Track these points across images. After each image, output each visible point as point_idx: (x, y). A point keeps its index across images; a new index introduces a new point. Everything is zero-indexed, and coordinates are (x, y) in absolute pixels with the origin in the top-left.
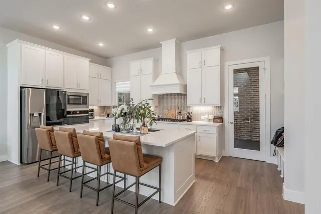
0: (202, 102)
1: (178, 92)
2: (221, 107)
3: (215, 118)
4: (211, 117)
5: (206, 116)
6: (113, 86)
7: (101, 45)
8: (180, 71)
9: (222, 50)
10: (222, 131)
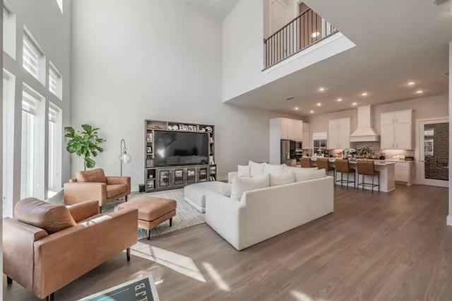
0: (395, 147)
1: (374, 140)
2: (413, 150)
3: (406, 158)
4: (403, 157)
5: (398, 156)
6: (310, 137)
7: (296, 109)
8: (373, 126)
9: (413, 111)
10: (413, 167)
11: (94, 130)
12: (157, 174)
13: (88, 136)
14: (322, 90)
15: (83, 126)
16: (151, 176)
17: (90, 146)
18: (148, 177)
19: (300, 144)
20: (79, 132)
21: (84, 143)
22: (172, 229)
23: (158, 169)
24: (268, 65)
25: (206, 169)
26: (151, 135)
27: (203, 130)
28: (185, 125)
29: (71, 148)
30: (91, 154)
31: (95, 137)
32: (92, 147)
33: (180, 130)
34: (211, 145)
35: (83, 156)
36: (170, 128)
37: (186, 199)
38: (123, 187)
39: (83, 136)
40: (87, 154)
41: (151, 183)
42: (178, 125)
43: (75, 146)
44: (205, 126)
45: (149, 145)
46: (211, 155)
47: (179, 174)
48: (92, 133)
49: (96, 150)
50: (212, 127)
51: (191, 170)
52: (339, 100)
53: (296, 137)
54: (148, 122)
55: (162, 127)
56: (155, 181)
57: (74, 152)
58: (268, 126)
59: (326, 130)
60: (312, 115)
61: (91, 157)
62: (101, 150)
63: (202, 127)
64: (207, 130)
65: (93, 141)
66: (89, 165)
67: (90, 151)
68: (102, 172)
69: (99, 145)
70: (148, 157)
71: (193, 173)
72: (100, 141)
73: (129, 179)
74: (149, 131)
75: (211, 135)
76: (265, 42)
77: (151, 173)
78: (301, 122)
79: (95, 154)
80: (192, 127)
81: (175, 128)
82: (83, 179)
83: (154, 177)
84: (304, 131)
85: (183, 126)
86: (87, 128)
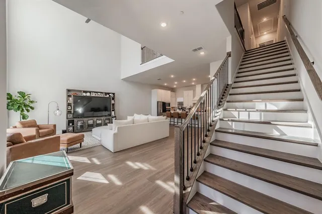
6: (176, 100)
7: (166, 84)
11: (27, 95)
12: (75, 123)
13: (23, 99)
14: (172, 76)
15: (18, 92)
16: (71, 124)
17: (25, 106)
18: (69, 125)
19: (169, 104)
20: (16, 96)
21: (20, 104)
22: (81, 149)
23: (75, 120)
24: (143, 61)
25: (109, 119)
26: (71, 98)
27: (108, 96)
28: (95, 92)
29: (9, 107)
30: (25, 110)
31: (28, 100)
32: (26, 106)
33: (92, 95)
34: (113, 105)
35: (19, 112)
36: (84, 94)
37: (93, 136)
38: (51, 130)
39: (19, 99)
40: (23, 110)
41: (71, 129)
42: (90, 92)
43: (13, 105)
44: (109, 94)
45: (69, 105)
46: (113, 111)
47: (91, 122)
48: (26, 97)
49: (29, 108)
50: (114, 94)
51: (99, 120)
52: (185, 81)
53: (166, 101)
54: (69, 91)
55: (79, 94)
56: (73, 127)
57: (12, 109)
58: (150, 93)
59: (183, 97)
60: (176, 88)
61: (25, 112)
62: (32, 108)
63: (106, 94)
64: (110, 96)
65: (27, 102)
66: (24, 118)
67: (24, 109)
68: (35, 122)
69: (31, 105)
70: (69, 112)
71: (100, 122)
72: (32, 102)
73: (55, 126)
74: (69, 96)
75: (113, 99)
76: (142, 49)
77: (70, 122)
78: (169, 92)
79: (28, 111)
80: (100, 94)
81: (88, 94)
82: (21, 126)
83: (73, 124)
84: (171, 96)
85: (94, 94)
86: (22, 94)
